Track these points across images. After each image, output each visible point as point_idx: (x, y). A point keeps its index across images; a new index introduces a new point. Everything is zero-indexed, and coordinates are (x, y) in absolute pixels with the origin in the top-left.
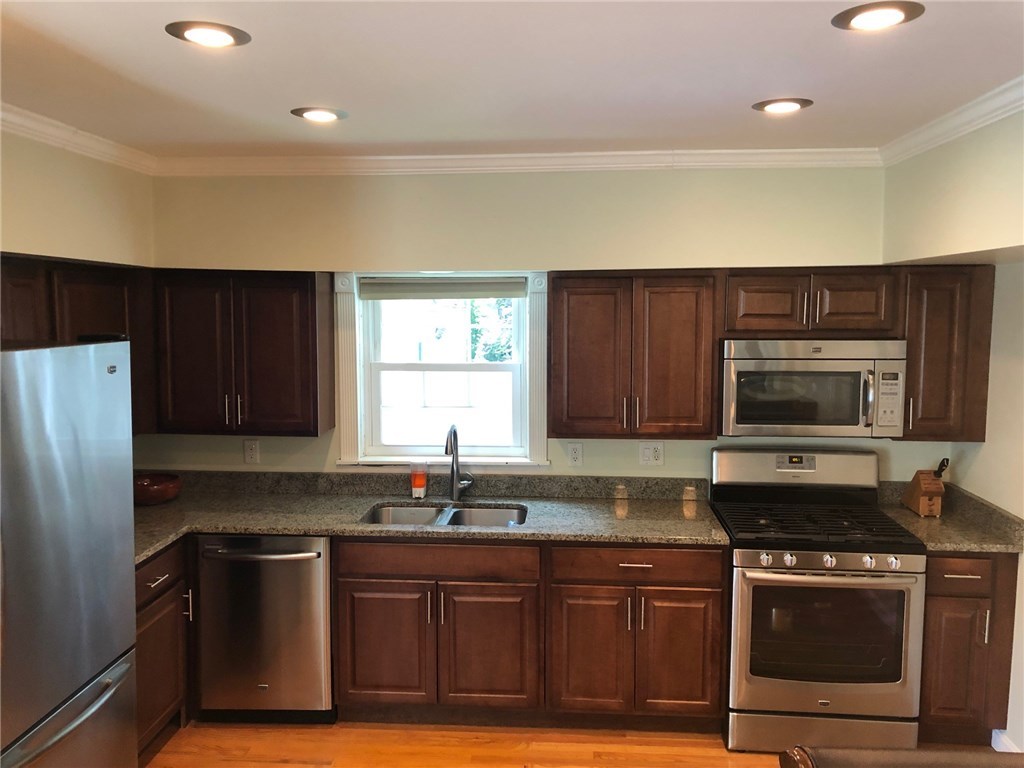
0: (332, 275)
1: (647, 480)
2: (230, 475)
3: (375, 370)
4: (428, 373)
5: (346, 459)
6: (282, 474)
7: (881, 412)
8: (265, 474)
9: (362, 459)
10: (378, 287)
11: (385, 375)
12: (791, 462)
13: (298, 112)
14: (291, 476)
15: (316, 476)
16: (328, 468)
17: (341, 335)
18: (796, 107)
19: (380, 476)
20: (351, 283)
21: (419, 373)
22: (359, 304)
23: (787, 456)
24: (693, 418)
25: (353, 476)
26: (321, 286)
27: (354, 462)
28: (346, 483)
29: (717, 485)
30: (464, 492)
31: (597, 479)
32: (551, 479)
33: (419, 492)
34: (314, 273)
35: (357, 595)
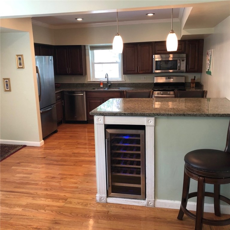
0: (85, 46)
1: (143, 83)
2: (69, 84)
3: (93, 64)
4: (103, 64)
5: (89, 80)
6: (78, 83)
7: (181, 67)
8: (75, 83)
9: (91, 80)
10: (93, 48)
11: (95, 65)
12: (168, 78)
13: (76, 19)
14: (79, 84)
15: (84, 84)
16: (86, 82)
17: (87, 57)
18: (152, 14)
19: (95, 83)
20: (88, 47)
21: (101, 64)
22: (90, 51)
23: (168, 77)
24: (149, 70)
25: (90, 84)
26: (83, 48)
27: (90, 81)
28: (89, 85)
29: (155, 83)
30: (110, 86)
31: (134, 83)
32: (125, 83)
33: (102, 86)
34: (81, 45)
35: (90, 101)
